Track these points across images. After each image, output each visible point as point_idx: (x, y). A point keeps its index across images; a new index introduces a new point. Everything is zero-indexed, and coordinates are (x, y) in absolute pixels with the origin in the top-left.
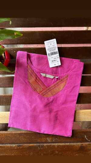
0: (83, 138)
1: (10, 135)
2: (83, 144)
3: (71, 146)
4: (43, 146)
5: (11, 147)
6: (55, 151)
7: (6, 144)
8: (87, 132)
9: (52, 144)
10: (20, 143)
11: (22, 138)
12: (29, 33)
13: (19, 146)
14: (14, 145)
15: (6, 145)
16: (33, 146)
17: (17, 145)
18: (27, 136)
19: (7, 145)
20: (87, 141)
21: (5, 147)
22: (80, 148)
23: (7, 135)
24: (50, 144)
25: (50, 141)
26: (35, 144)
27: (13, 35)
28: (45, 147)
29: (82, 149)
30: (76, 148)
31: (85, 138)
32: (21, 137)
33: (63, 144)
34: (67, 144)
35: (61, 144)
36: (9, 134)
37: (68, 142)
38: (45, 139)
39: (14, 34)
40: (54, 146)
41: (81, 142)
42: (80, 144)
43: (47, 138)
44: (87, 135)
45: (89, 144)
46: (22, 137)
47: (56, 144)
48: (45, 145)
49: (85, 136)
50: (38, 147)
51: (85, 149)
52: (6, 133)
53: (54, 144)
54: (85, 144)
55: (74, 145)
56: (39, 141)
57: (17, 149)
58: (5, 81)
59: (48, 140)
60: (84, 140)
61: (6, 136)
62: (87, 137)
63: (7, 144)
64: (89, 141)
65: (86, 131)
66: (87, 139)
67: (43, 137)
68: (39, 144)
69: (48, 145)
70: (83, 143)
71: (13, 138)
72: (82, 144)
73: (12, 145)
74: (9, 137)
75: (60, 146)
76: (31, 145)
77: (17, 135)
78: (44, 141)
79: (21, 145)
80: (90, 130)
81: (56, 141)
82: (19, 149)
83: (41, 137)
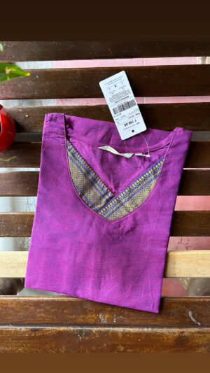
0: (184, 317)
2: (183, 332)
3: (155, 334)
4: (88, 333)
5: (16, 332)
6: (118, 345)
7: (5, 325)
8: (194, 303)
9: (111, 329)
13: (35, 330)
14: (23, 328)
15: (4, 327)
16: (66, 331)
17: (30, 327)
18: (54, 308)
19: (7, 327)
20: (195, 325)
22: (176, 341)
23: (7, 304)
24: (107, 329)
25: (105, 322)
28: (94, 334)
29: (181, 342)
30: (168, 339)
31: (190, 318)
32: (38, 310)
33: (137, 330)
34: (146, 330)
35: (132, 330)
36: (12, 303)
37: (147, 326)
38: (93, 316)
39: (4, 71)
40: (115, 334)
41: (180, 326)
42: (176, 330)
43: (98, 313)
44: (193, 311)
45: (199, 332)
46: (42, 310)
47: (121, 329)
48: (94, 329)
49: (190, 314)
50: (77, 335)
51: (190, 343)
52: (6, 300)
53: (116, 329)
54: (188, 331)
55: (162, 333)
56: (80, 320)
57: (30, 338)
58: (4, 182)
59: (102, 319)
60: (186, 323)
62: (194, 316)
63: (8, 325)
64: (199, 323)
65: (191, 300)
66: (194, 320)
67: (90, 311)
68: (80, 328)
69: (100, 332)
70: (184, 330)
71: (20, 312)
72: (181, 330)
73: (18, 328)
74: (12, 309)
75: (129, 333)
76: (62, 329)
77: (30, 306)
78: (91, 321)
79: (38, 327)
80: (202, 300)
81: (121, 323)
82: (35, 337)
83: (85, 312)
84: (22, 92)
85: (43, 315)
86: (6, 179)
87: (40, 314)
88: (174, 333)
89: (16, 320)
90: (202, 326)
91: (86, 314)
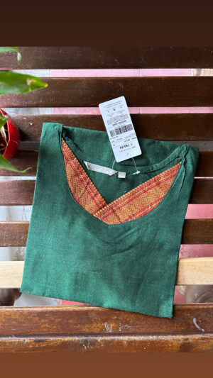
0: (189, 324)
1: (17, 317)
2: (187, 339)
3: (160, 342)
4: (93, 343)
5: (20, 343)
7: (7, 336)
8: (198, 310)
9: (116, 338)
10: (41, 335)
11: (45, 323)
12: (64, 81)
13: (39, 341)
14: (27, 340)
15: (7, 339)
16: (71, 341)
17: (34, 338)
18: (58, 318)
19: (10, 338)
20: (199, 332)
21: (5, 343)
22: (180, 347)
23: (10, 315)
24: (112, 338)
25: (111, 331)
26: (76, 338)
27: (24, 85)
28: (100, 344)
29: (185, 347)
30: (172, 347)
31: (194, 325)
32: (43, 321)
33: (142, 338)
34: (151, 338)
35: (137, 338)
36: (15, 315)
37: (152, 334)
38: (99, 325)
39: (26, 83)
40: (120, 343)
41: (184, 333)
42: (181, 337)
43: (104, 322)
44: (197, 318)
45: (203, 339)
46: (47, 320)
47: (126, 338)
48: (99, 339)
49: (194, 321)
50: (82, 345)
51: (194, 349)
52: (9, 311)
53: (121, 338)
54: (192, 338)
55: (167, 341)
56: (85, 330)
57: (34, 349)
58: (7, 191)
59: (107, 328)
60: (190, 330)
61: (8, 317)
62: (197, 323)
63: (11, 336)
64: (203, 330)
65: (195, 307)
66: (198, 327)
67: (95, 320)
68: (84, 338)
69: (105, 341)
70: (188, 336)
71: (24, 323)
72: (185, 337)
73: (22, 339)
74: (16, 320)
75: (135, 341)
76: (67, 339)
77: (35, 316)
78: (96, 331)
79: (42, 338)
80: (205, 307)
81: (126, 332)
82: (39, 348)
83: (90, 321)
84: (27, 100)
85: (47, 325)
86: (9, 188)
87: (45, 325)
88: (179, 340)
89: (19, 332)
90: (206, 332)
91: (92, 323)
